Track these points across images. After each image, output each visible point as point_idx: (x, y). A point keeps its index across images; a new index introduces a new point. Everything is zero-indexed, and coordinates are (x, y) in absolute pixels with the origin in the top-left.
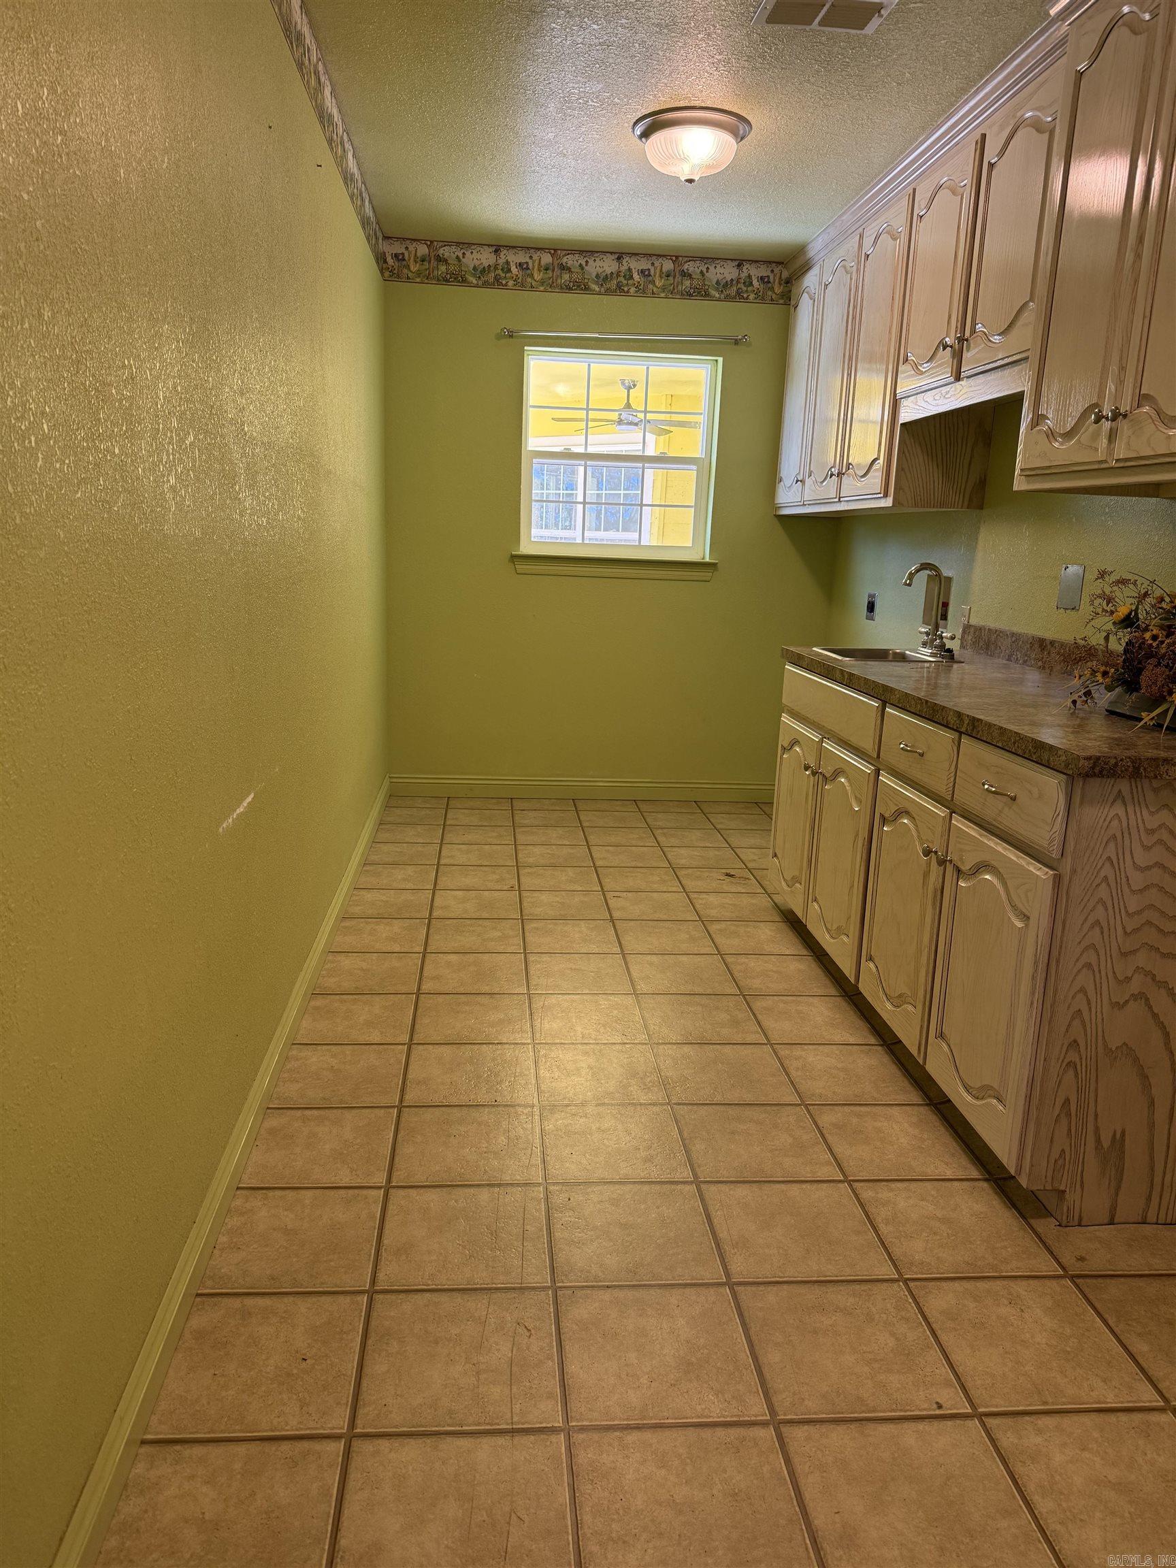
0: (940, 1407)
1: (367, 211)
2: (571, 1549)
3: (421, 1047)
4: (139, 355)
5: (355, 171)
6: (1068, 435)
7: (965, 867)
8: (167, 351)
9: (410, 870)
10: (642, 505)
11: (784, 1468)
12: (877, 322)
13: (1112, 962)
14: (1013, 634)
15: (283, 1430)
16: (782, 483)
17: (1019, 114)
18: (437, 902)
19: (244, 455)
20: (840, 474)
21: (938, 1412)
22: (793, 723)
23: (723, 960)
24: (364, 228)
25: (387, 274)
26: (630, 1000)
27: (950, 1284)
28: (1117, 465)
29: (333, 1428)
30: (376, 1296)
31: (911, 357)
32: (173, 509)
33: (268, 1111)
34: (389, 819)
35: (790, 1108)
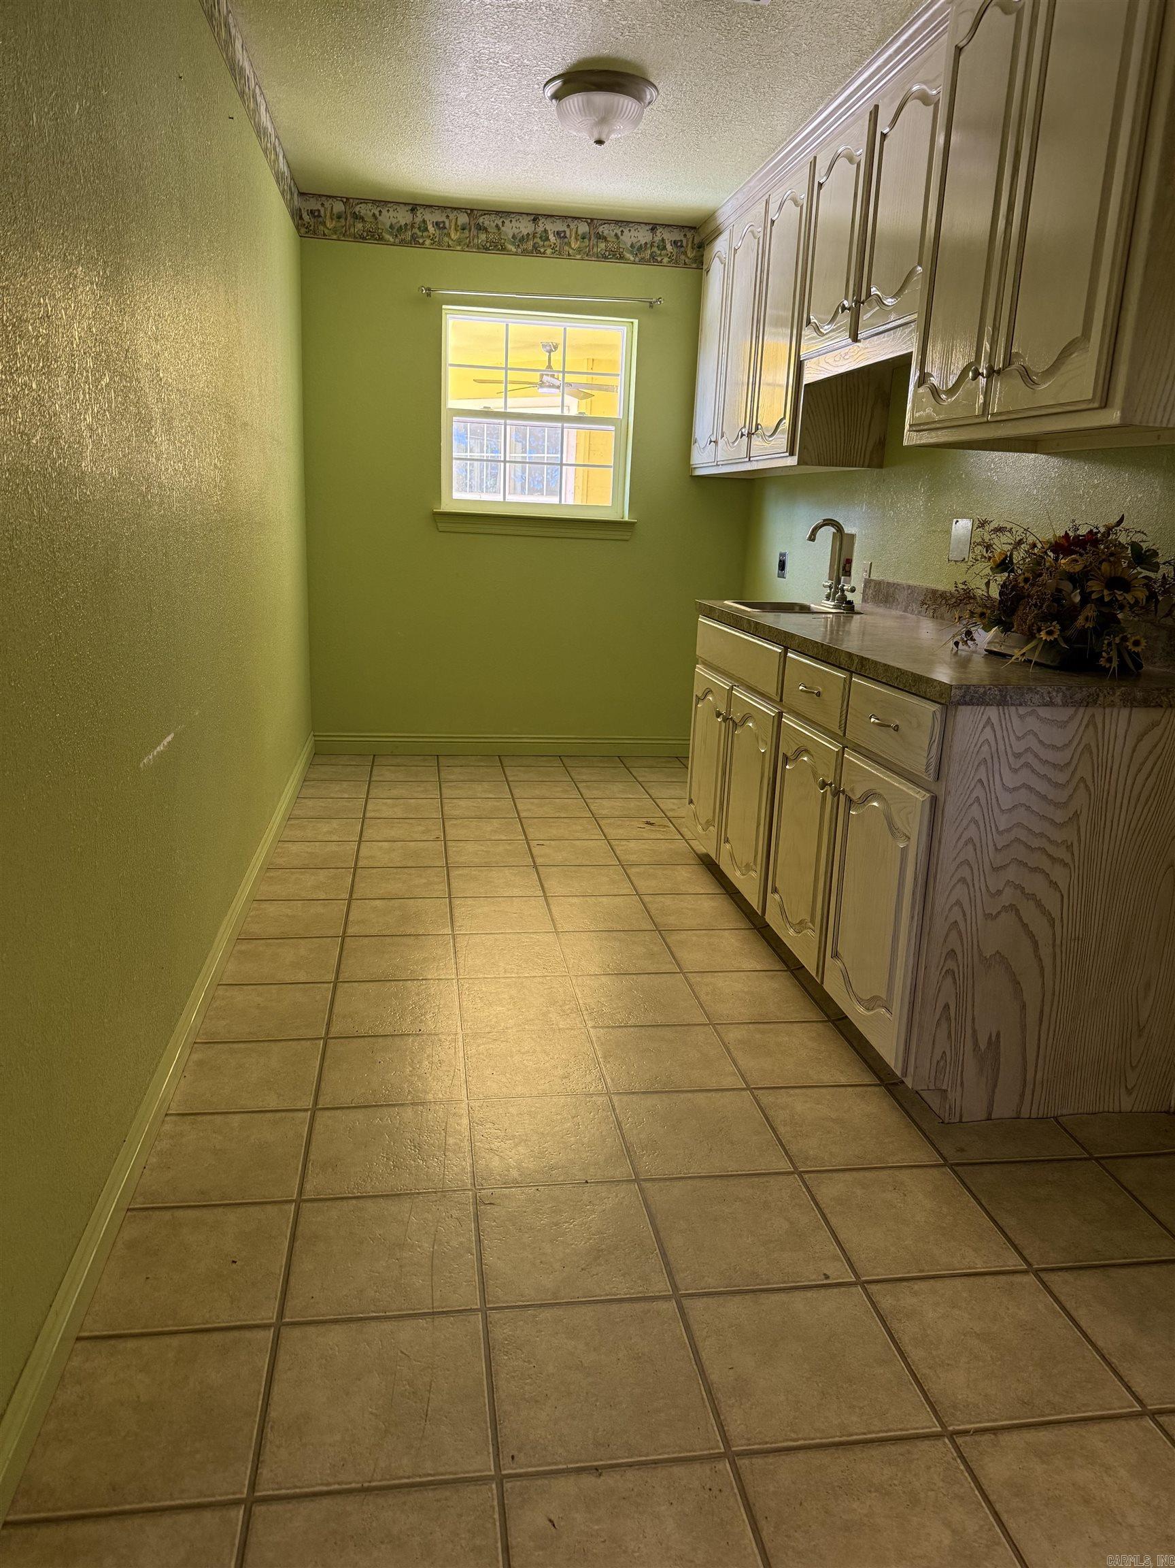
0: (827, 1277)
1: (281, 165)
2: (487, 1409)
3: (346, 985)
4: (54, 295)
5: (269, 125)
6: (951, 392)
7: (856, 797)
8: (82, 292)
9: (335, 824)
10: (562, 464)
11: (685, 1334)
12: (781, 285)
13: (985, 878)
14: (909, 587)
15: (214, 1322)
16: (697, 444)
17: (907, 87)
18: (362, 853)
19: (159, 400)
20: (750, 435)
21: (825, 1282)
22: (706, 673)
23: (641, 900)
24: (278, 182)
25: (303, 230)
26: (551, 938)
27: (841, 1175)
28: (992, 420)
29: (263, 1319)
30: (303, 1205)
31: (813, 319)
32: (90, 448)
33: (195, 1045)
34: (313, 776)
35: (698, 1027)
